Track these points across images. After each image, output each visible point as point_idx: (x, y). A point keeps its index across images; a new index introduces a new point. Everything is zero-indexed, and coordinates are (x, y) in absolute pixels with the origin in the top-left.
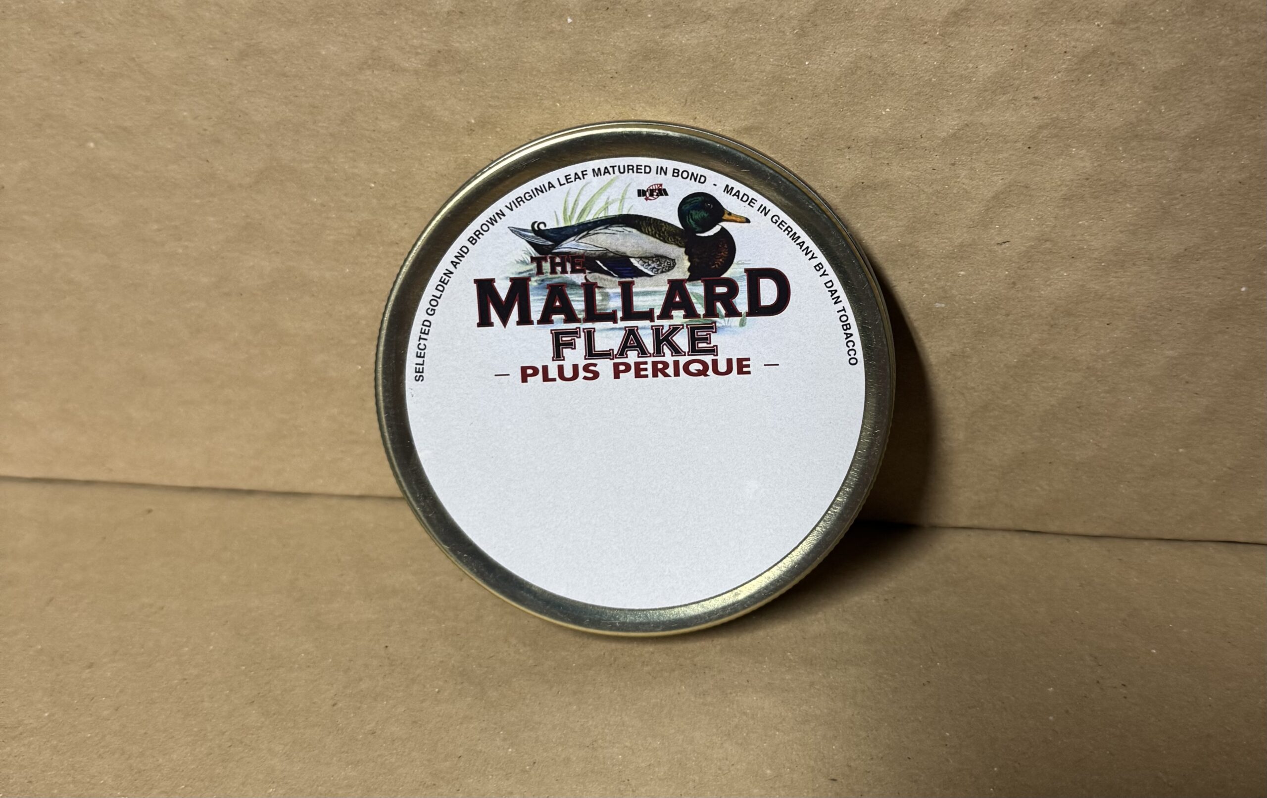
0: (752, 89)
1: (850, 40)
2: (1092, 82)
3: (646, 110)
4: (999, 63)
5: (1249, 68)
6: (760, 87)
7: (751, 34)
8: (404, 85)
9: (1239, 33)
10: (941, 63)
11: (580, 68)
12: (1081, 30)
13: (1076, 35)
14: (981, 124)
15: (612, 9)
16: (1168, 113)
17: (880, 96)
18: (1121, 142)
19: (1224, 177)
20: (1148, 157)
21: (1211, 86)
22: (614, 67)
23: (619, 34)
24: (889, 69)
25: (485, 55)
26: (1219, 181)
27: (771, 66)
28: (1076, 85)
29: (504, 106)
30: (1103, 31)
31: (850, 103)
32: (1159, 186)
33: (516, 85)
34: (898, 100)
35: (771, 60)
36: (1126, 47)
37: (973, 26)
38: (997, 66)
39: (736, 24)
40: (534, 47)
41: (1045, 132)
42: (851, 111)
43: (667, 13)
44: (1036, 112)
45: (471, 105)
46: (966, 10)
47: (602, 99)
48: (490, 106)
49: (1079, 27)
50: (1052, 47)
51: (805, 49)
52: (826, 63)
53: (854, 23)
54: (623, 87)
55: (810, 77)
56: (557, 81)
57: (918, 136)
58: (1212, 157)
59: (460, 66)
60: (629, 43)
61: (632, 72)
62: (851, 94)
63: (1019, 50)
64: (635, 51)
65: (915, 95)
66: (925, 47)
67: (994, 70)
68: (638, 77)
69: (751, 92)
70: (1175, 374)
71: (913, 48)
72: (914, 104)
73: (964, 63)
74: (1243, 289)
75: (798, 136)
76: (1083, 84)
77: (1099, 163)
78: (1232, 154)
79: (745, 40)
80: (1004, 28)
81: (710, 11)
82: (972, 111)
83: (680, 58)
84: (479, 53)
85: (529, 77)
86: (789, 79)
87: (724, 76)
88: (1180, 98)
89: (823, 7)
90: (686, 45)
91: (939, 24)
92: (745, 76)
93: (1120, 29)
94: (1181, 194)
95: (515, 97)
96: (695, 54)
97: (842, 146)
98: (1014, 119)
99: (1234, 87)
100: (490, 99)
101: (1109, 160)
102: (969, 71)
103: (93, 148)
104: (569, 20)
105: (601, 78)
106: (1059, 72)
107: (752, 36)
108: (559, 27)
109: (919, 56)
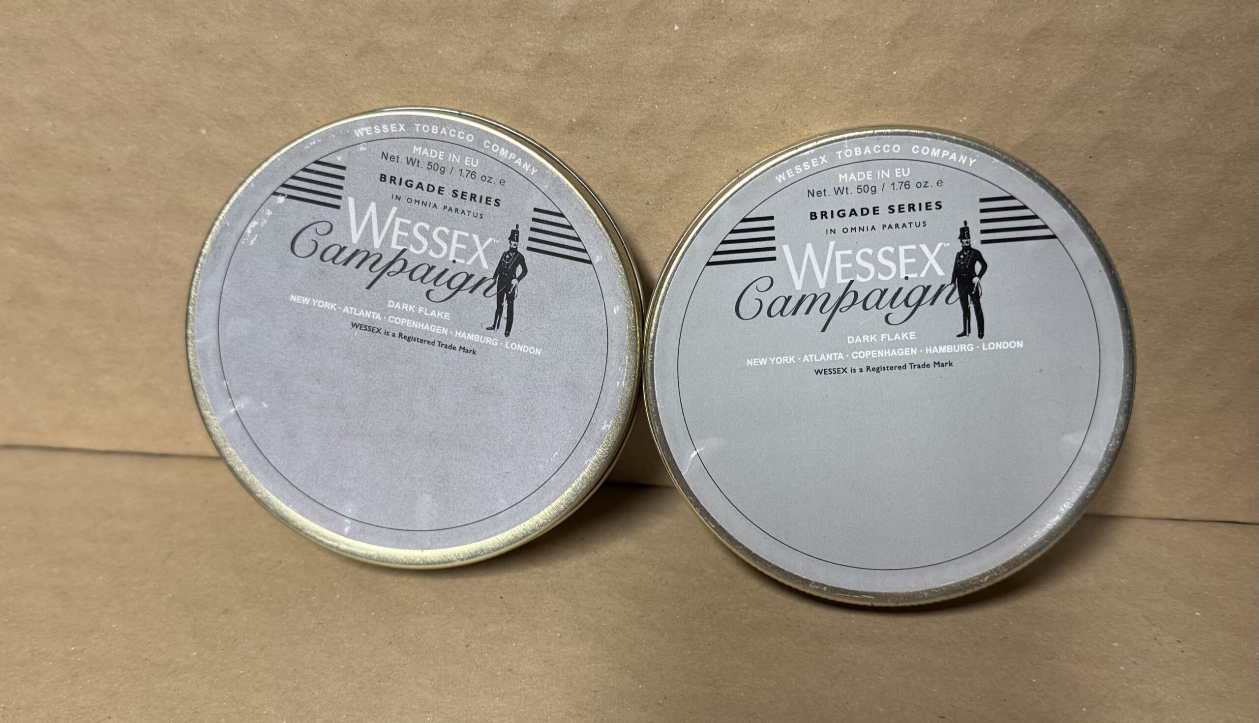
0: (840, 96)
1: (937, 52)
3: (739, 114)
4: (1071, 79)
6: (848, 94)
7: (845, 45)
8: (513, 85)
10: (1018, 77)
11: (681, 73)
12: (1146, 52)
13: (1141, 57)
14: (1050, 133)
15: (717, 18)
16: (1215, 130)
17: (958, 106)
18: (1172, 155)
20: (1194, 169)
22: (713, 73)
23: (721, 41)
24: (970, 81)
26: (1255, 193)
27: (860, 75)
28: (1137, 102)
29: (606, 106)
30: (1165, 54)
31: (930, 112)
32: (1201, 196)
33: (618, 87)
34: (975, 110)
35: (862, 69)
36: (1184, 69)
37: (1050, 44)
38: (1068, 82)
39: (833, 35)
40: (640, 52)
41: (1106, 144)
42: (930, 118)
43: (769, 22)
44: (1099, 125)
45: (574, 105)
46: (1046, 29)
47: (698, 102)
48: (592, 106)
49: (1144, 49)
50: (1118, 67)
51: (894, 60)
52: (913, 73)
53: (942, 37)
54: (719, 91)
56: (658, 84)
58: (1250, 171)
59: (567, 68)
60: (729, 50)
61: (730, 78)
62: (932, 102)
63: (1090, 68)
64: (735, 58)
65: (992, 105)
66: (1005, 62)
67: (1065, 85)
68: (735, 82)
69: (840, 99)
70: (1198, 368)
71: (995, 62)
72: (989, 114)
73: (1039, 78)
76: (1142, 101)
77: (1151, 173)
79: (839, 50)
80: (1078, 47)
81: (810, 23)
82: (1043, 121)
83: (776, 66)
84: (588, 56)
85: (632, 80)
86: (876, 87)
87: (815, 83)
88: (1227, 117)
89: (916, 21)
90: (782, 53)
91: (1020, 41)
92: (836, 83)
93: (1181, 53)
94: (1221, 203)
95: (617, 98)
96: (791, 62)
98: (1079, 130)
100: (592, 100)
101: (1160, 171)
102: (1043, 85)
103: (205, 135)
104: (676, 28)
105: (699, 83)
106: (1123, 90)
107: (846, 47)
108: (666, 34)
109: (999, 70)
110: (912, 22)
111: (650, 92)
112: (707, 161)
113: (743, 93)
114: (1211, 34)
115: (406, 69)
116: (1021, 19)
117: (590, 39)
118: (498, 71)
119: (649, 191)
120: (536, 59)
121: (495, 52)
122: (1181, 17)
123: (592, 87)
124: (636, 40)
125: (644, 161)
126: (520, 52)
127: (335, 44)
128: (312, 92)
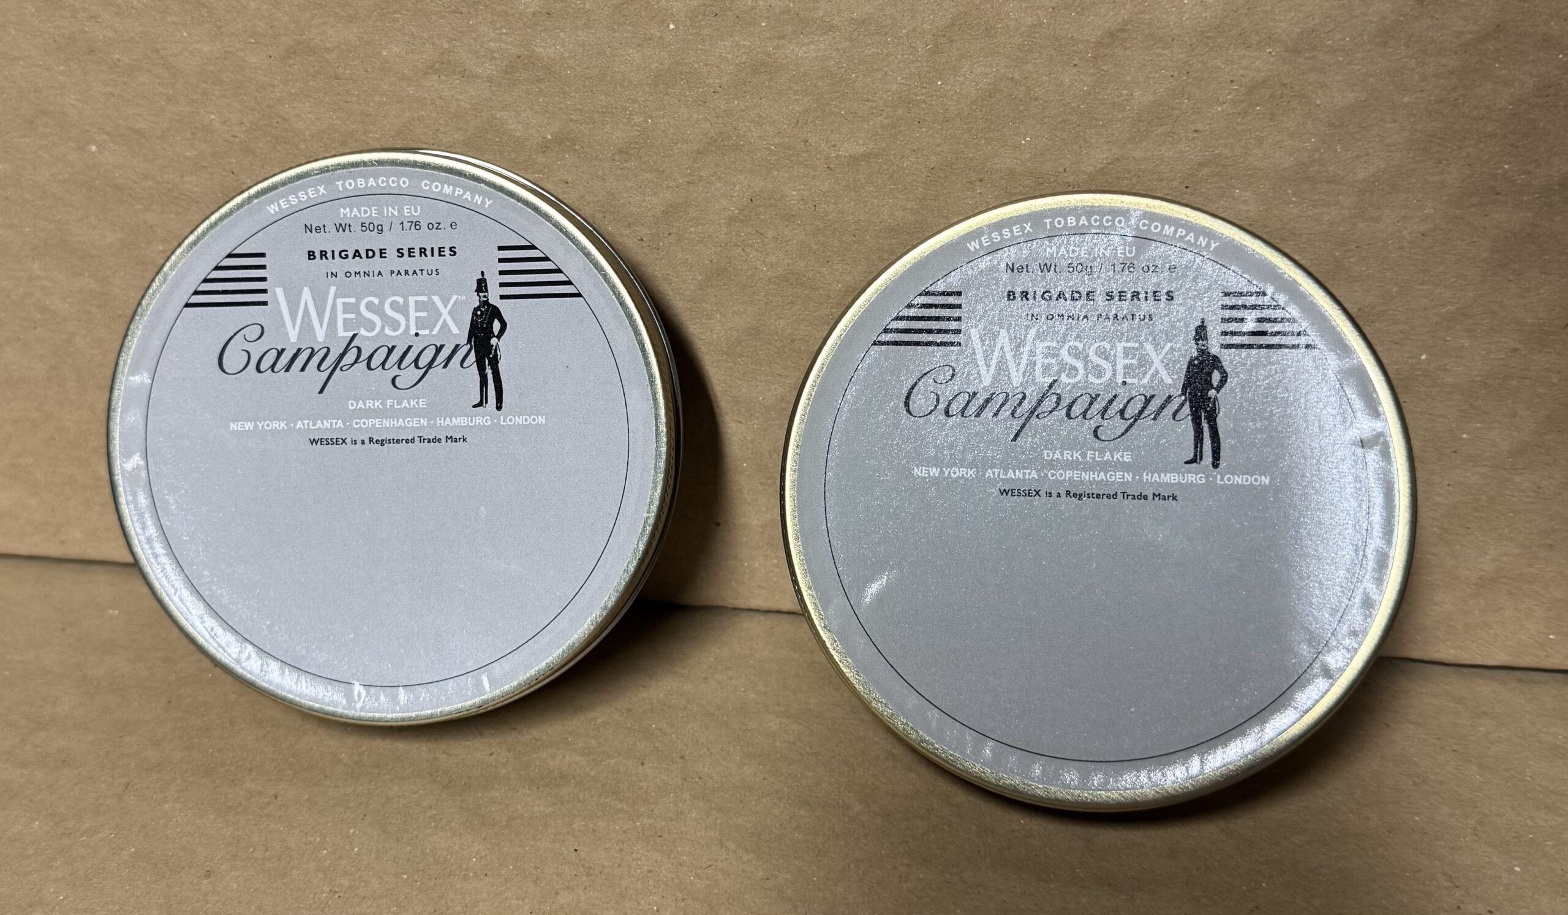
0: (875, 111)
1: (990, 59)
2: (1260, 116)
3: (750, 131)
4: (1157, 91)
5: (1436, 106)
6: (884, 108)
7: (878, 49)
8: (473, 94)
9: (1426, 66)
10: (1091, 89)
11: (679, 80)
12: (1250, 56)
13: (1245, 63)
14: (1134, 158)
15: (721, 16)
16: (1344, 154)
17: (1019, 123)
18: (1290, 184)
19: (1405, 228)
20: (1321, 202)
21: (1393, 125)
22: (718, 81)
23: (726, 43)
24: (1032, 92)
25: (571, 62)
26: (1400, 232)
27: (898, 85)
28: (1243, 118)
29: (587, 120)
30: (1274, 59)
31: (985, 130)
32: (1331, 236)
33: (603, 97)
34: (1041, 128)
35: (899, 78)
36: (1300, 77)
37: (1129, 48)
38: (1154, 94)
39: (861, 37)
40: (628, 55)
41: (1206, 170)
42: (986, 139)
43: (784, 21)
44: (1196, 147)
45: (549, 118)
46: (1123, 30)
47: (701, 117)
48: (571, 120)
49: (1248, 53)
50: (1216, 76)
51: (938, 67)
52: (961, 84)
53: (995, 40)
54: (726, 103)
55: (942, 99)
56: (651, 94)
57: (1061, 169)
58: (1392, 204)
59: (540, 74)
60: (736, 53)
61: (738, 87)
62: (987, 119)
63: (1180, 77)
64: (744, 63)
65: (1060, 122)
66: (1074, 70)
67: (1151, 98)
68: (745, 92)
69: (873, 113)
71: (1061, 71)
72: (1058, 133)
73: (1118, 89)
74: (1423, 357)
75: (923, 165)
76: (1249, 118)
78: (1415, 201)
79: (870, 55)
80: (1165, 52)
81: (833, 22)
82: (1124, 144)
83: (794, 73)
84: (564, 59)
85: (618, 88)
86: (917, 100)
87: (843, 95)
88: (1359, 137)
89: (962, 22)
90: (802, 58)
91: (1091, 45)
92: (868, 95)
93: (1294, 58)
94: (1357, 245)
95: (600, 110)
96: (812, 68)
97: (973, 179)
98: (1171, 153)
99: (1418, 127)
100: (571, 112)
101: (1277, 204)
102: (1122, 98)
103: (96, 152)
104: (672, 26)
105: (702, 92)
106: (1224, 103)
107: (879, 51)
108: (659, 34)
109: (1067, 80)
110: (958, 22)
111: (642, 103)
112: (713, 188)
113: (755, 106)
114: (1330, 34)
115: (344, 73)
116: (1092, 18)
117: (567, 39)
118: (456, 77)
119: (642, 224)
120: (502, 62)
121: (452, 54)
122: (1293, 14)
123: (571, 97)
124: (624, 40)
125: (636, 187)
126: (482, 53)
127: (256, 43)
128: (227, 101)
